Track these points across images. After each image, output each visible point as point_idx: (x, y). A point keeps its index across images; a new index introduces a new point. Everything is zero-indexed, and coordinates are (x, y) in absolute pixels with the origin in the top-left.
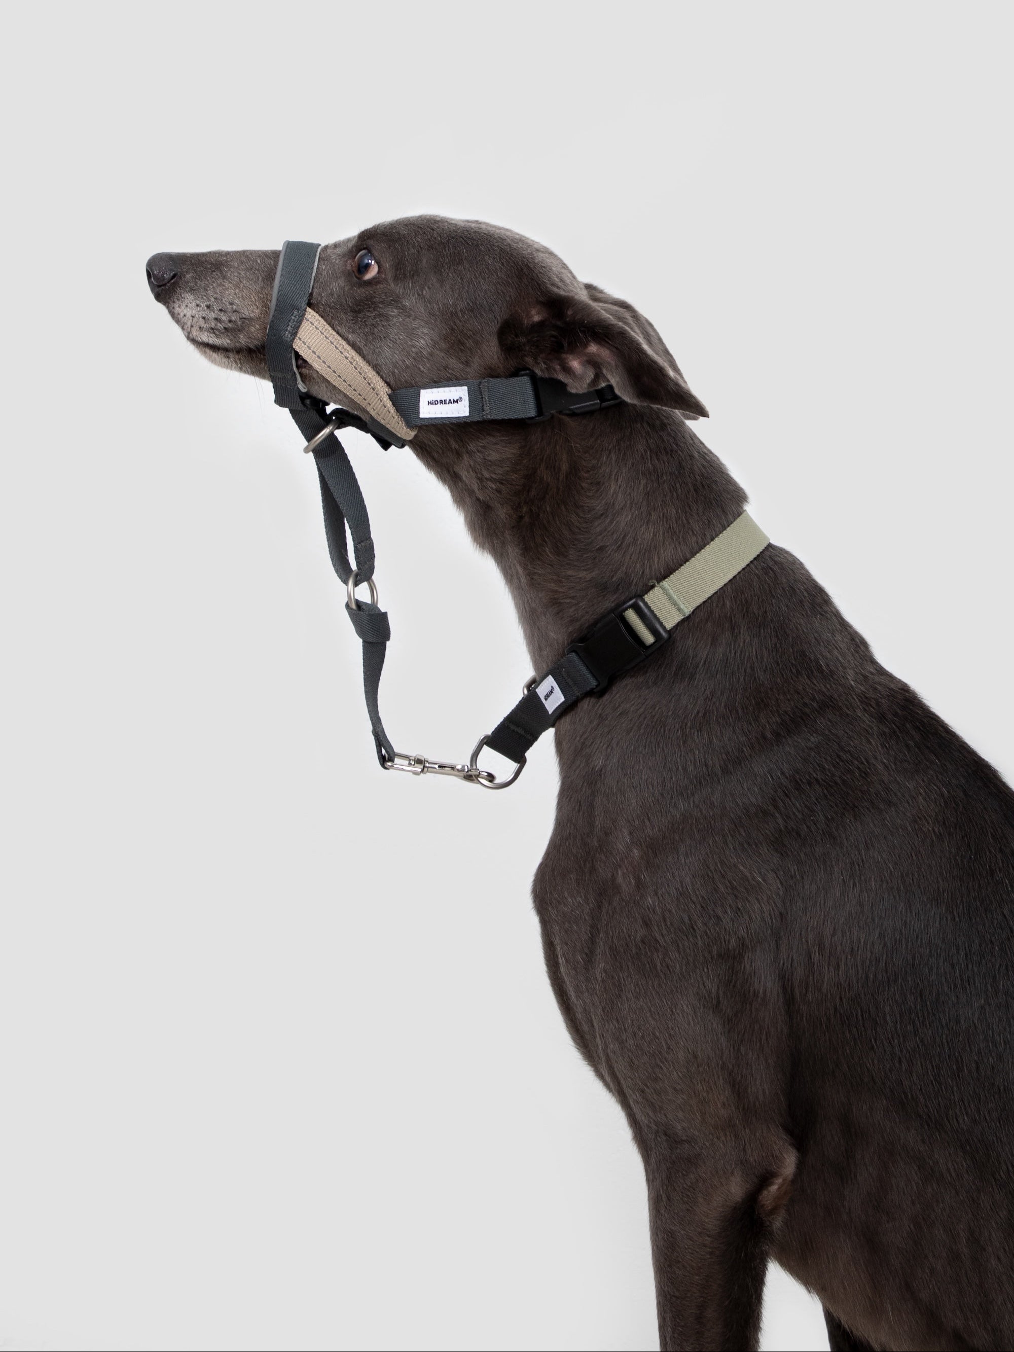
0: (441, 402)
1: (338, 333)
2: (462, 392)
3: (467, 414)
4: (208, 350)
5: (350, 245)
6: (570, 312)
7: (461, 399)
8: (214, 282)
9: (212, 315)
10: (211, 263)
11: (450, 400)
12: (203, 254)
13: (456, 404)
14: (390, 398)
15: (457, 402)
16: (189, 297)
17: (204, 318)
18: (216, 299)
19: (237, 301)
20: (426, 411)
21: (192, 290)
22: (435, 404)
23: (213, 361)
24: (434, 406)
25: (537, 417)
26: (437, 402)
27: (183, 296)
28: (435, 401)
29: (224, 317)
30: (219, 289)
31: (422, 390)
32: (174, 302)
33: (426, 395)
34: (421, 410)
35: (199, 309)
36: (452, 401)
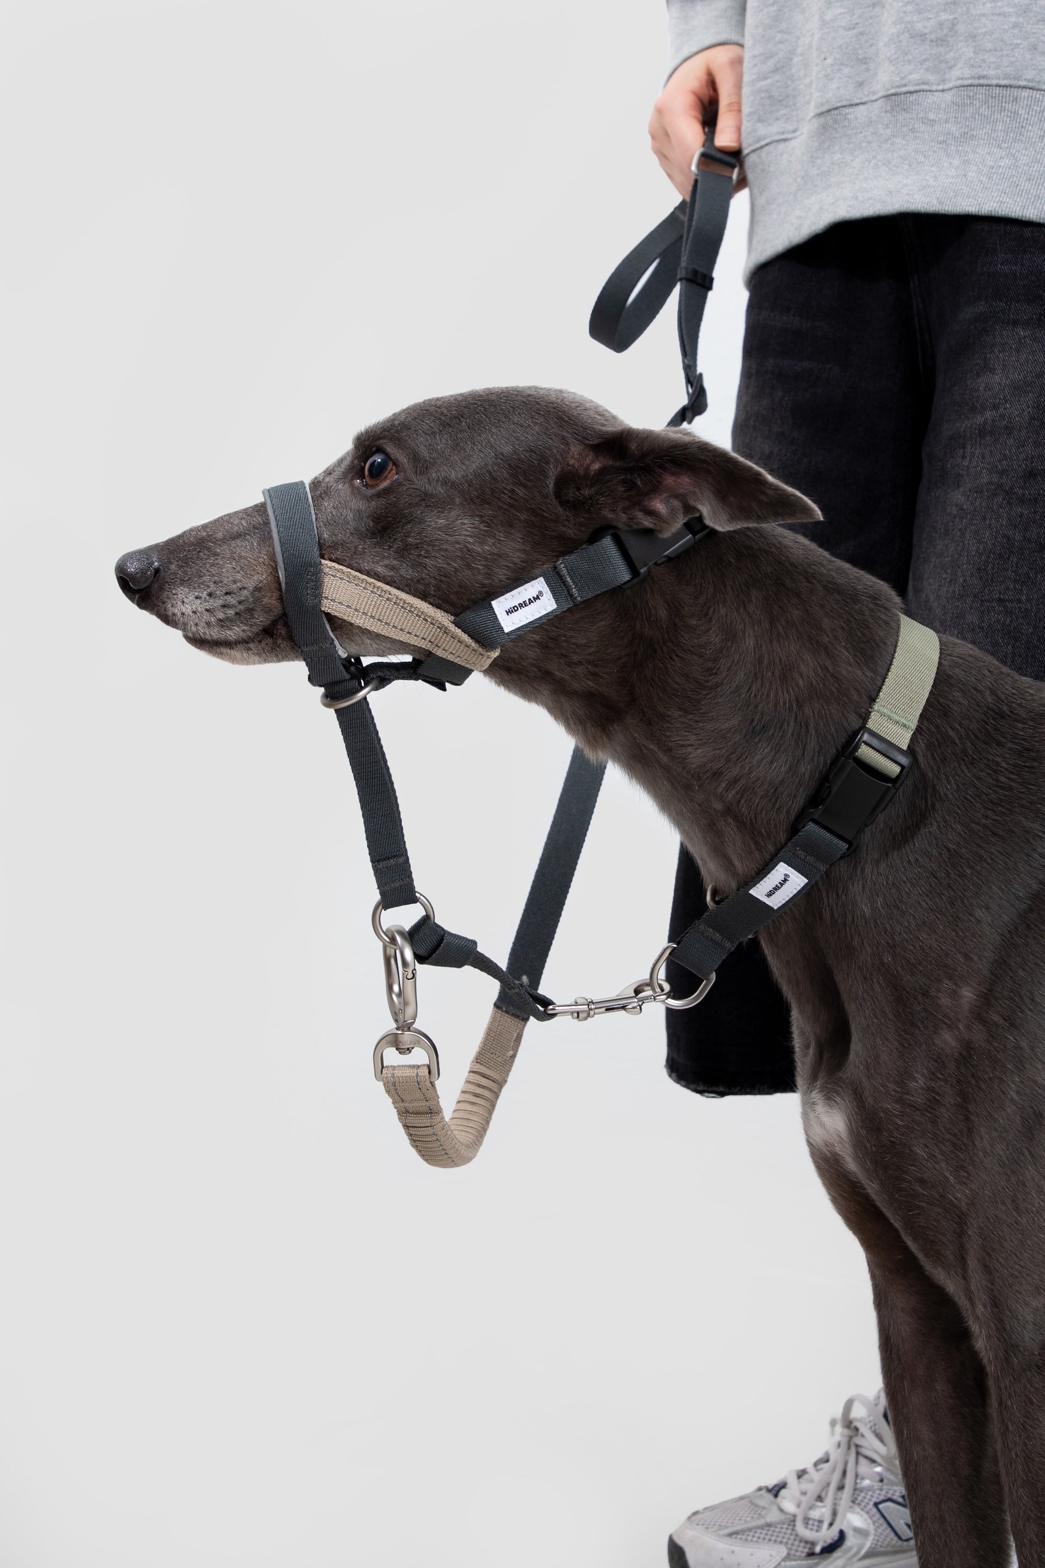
0: (521, 605)
2: (539, 585)
3: (555, 606)
4: (224, 650)
6: (633, 446)
7: (541, 593)
8: (204, 564)
10: (193, 544)
11: (530, 599)
12: (179, 537)
13: (538, 601)
14: (456, 626)
15: (538, 598)
16: (182, 592)
17: (207, 610)
18: (215, 582)
19: (239, 576)
20: (509, 624)
21: (183, 582)
22: (516, 611)
23: (234, 660)
24: (515, 614)
25: (631, 579)
26: (516, 608)
27: (174, 592)
28: (513, 608)
29: (231, 600)
30: (214, 570)
31: (492, 602)
32: (164, 603)
33: (500, 605)
34: (503, 624)
35: (199, 601)
36: (532, 599)
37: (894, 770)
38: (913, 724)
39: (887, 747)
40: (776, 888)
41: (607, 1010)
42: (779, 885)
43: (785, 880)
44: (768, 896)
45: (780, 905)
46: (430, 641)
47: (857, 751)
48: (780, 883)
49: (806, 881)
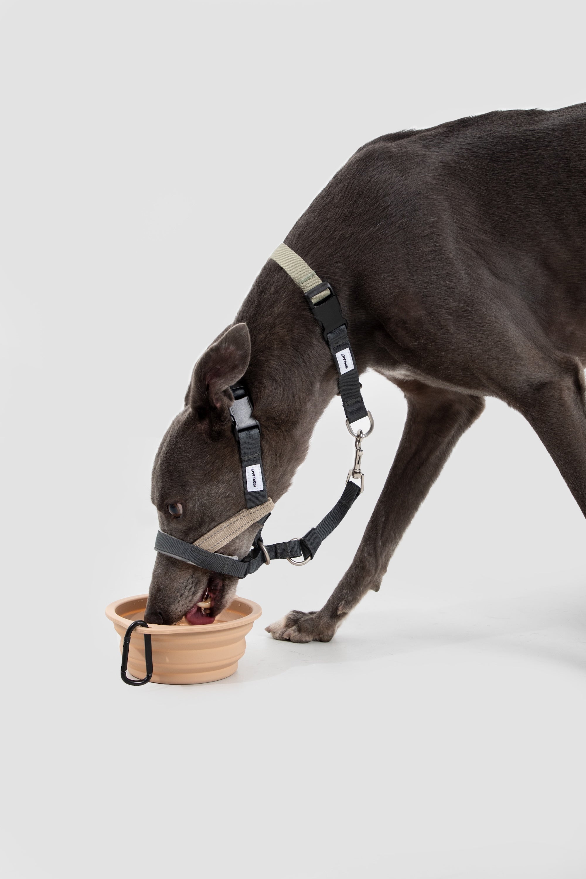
0: (254, 480)
1: (215, 527)
2: (248, 470)
3: (259, 465)
5: (163, 516)
7: (252, 470)
8: (167, 594)
9: (186, 593)
10: (157, 594)
11: (253, 475)
13: (255, 472)
15: (253, 472)
16: (172, 608)
17: (186, 599)
18: (177, 592)
20: (260, 487)
21: (169, 606)
22: (255, 483)
24: (257, 483)
25: (259, 429)
26: (254, 482)
27: (171, 611)
28: (254, 483)
29: (188, 587)
30: (173, 590)
31: (248, 491)
32: (173, 617)
33: (251, 488)
34: (259, 490)
35: (180, 602)
36: (253, 474)
37: (327, 292)
38: (313, 272)
39: (317, 290)
40: (345, 362)
41: (358, 464)
42: (344, 360)
43: (344, 357)
44: (347, 368)
45: (353, 366)
46: (251, 521)
47: (312, 303)
48: (344, 359)
49: (348, 349)
